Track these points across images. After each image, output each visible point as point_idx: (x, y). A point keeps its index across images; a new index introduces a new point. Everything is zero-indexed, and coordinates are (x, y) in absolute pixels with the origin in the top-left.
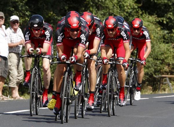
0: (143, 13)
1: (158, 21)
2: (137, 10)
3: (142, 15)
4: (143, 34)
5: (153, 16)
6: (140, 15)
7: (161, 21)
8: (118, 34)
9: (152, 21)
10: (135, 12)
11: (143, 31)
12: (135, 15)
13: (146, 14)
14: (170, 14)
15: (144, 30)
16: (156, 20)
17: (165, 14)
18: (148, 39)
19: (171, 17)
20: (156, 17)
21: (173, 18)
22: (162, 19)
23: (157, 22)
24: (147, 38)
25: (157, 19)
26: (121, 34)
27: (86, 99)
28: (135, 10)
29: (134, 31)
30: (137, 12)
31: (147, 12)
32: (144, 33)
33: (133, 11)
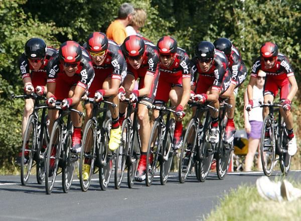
0: (28, 18)
1: (57, 32)
2: (18, 11)
3: (25, 20)
4: (280, 66)
5: (47, 24)
6: (22, 22)
7: (63, 34)
8: (176, 65)
9: (45, 34)
10: (12, 15)
11: (279, 61)
12: (12, 21)
13: (34, 20)
14: (81, 22)
15: (280, 59)
16: (52, 31)
17: (71, 21)
18: (290, 72)
19: (83, 27)
20: (53, 25)
21: (86, 28)
22: (65, 29)
23: (55, 35)
24: (288, 71)
25: (54, 29)
26: (181, 64)
27: (133, 160)
28: (13, 12)
29: (265, 63)
30: (17, 15)
31: (36, 16)
32: (281, 64)
33: (8, 12)
